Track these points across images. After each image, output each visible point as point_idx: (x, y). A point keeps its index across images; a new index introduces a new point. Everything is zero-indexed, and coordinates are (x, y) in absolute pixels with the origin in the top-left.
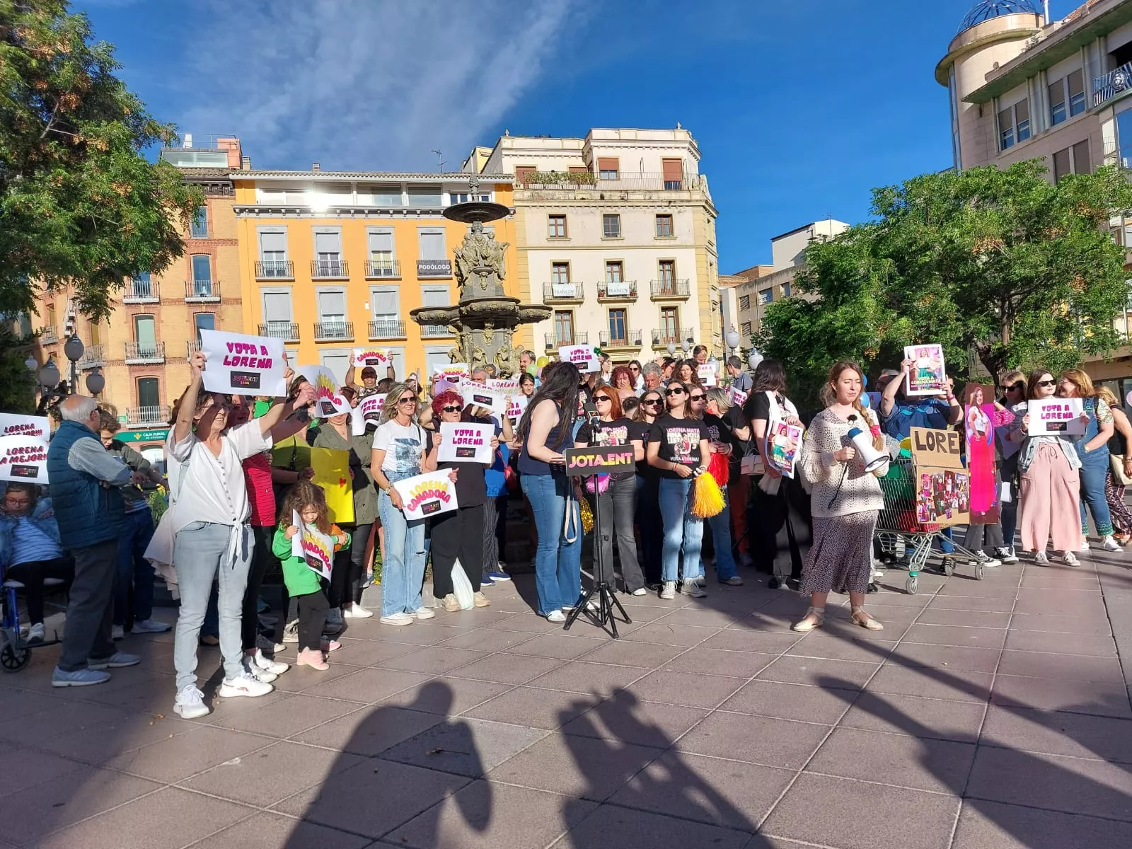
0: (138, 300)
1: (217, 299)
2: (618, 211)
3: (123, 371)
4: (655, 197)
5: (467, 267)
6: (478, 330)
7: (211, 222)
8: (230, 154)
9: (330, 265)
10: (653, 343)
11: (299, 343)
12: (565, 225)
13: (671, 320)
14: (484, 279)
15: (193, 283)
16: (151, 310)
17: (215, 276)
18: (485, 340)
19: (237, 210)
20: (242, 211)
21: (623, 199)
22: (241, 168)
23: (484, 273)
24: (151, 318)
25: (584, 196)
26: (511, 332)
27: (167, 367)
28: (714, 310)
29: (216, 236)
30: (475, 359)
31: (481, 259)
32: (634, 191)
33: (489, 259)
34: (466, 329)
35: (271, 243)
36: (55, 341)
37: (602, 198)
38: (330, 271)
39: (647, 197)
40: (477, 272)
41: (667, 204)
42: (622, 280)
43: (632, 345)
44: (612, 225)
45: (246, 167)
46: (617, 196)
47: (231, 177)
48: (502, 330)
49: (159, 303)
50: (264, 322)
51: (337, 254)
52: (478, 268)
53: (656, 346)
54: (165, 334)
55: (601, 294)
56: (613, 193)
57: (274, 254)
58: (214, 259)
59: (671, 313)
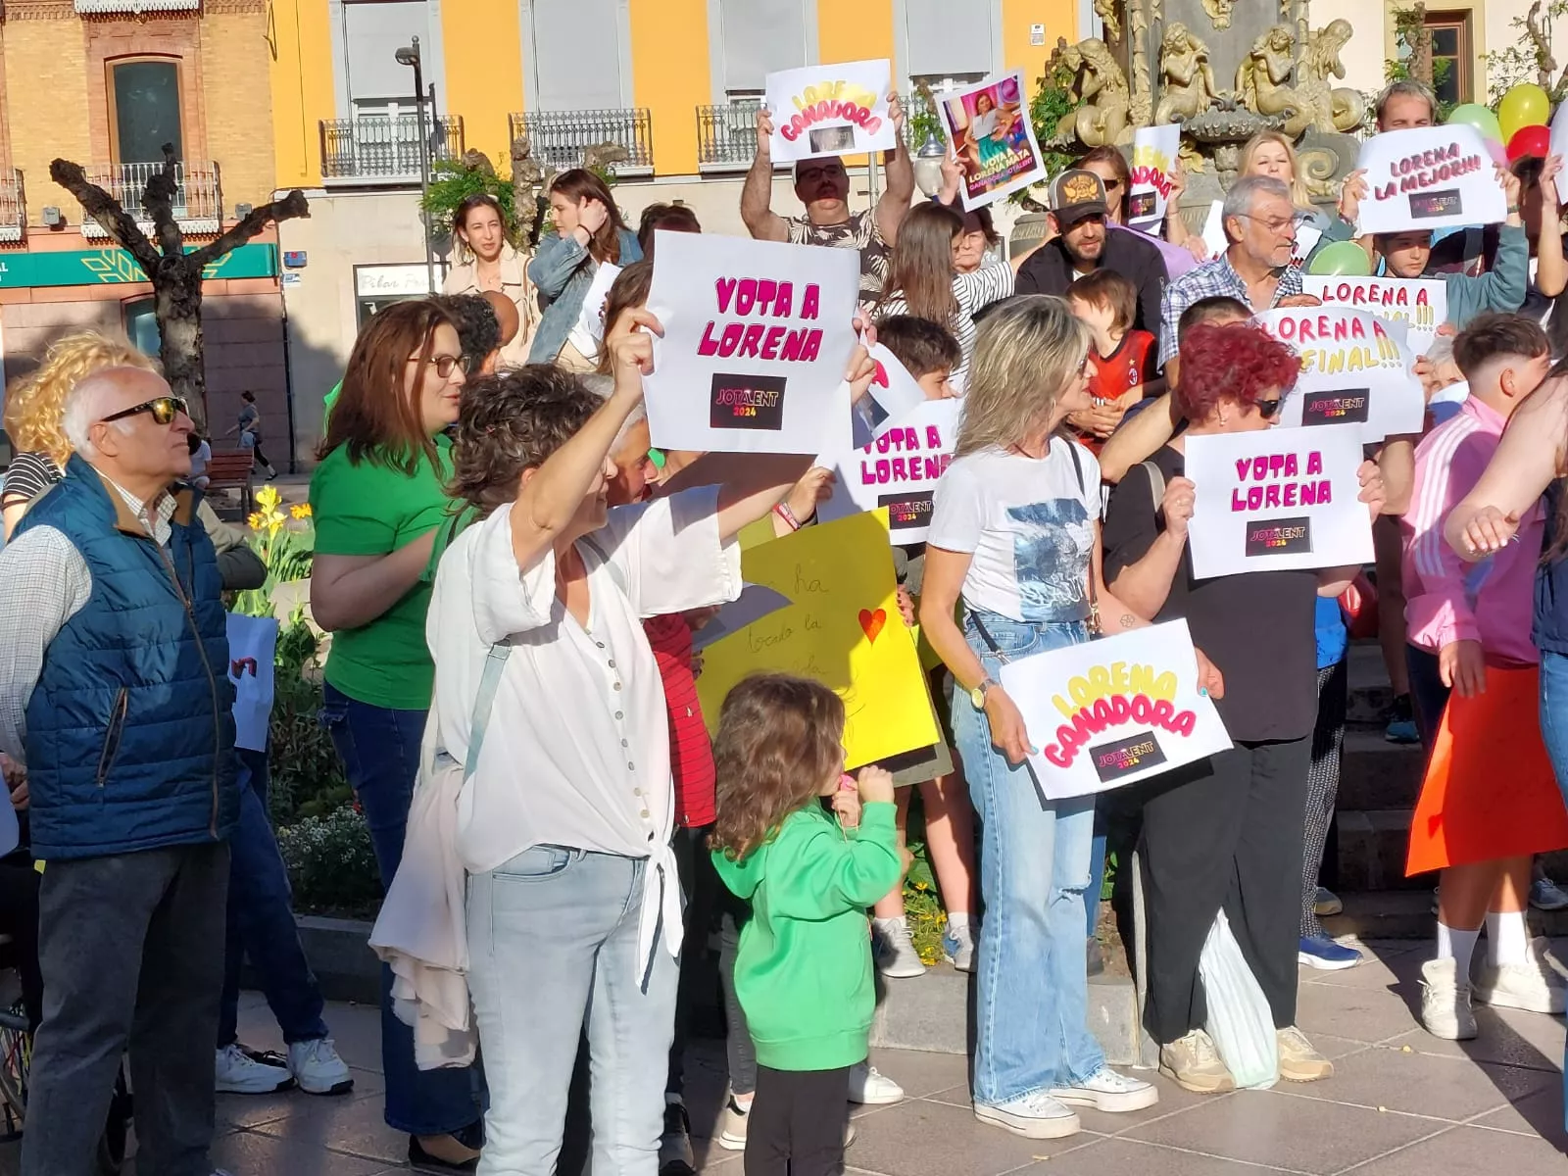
18: (1209, 6)
30: (1167, 80)
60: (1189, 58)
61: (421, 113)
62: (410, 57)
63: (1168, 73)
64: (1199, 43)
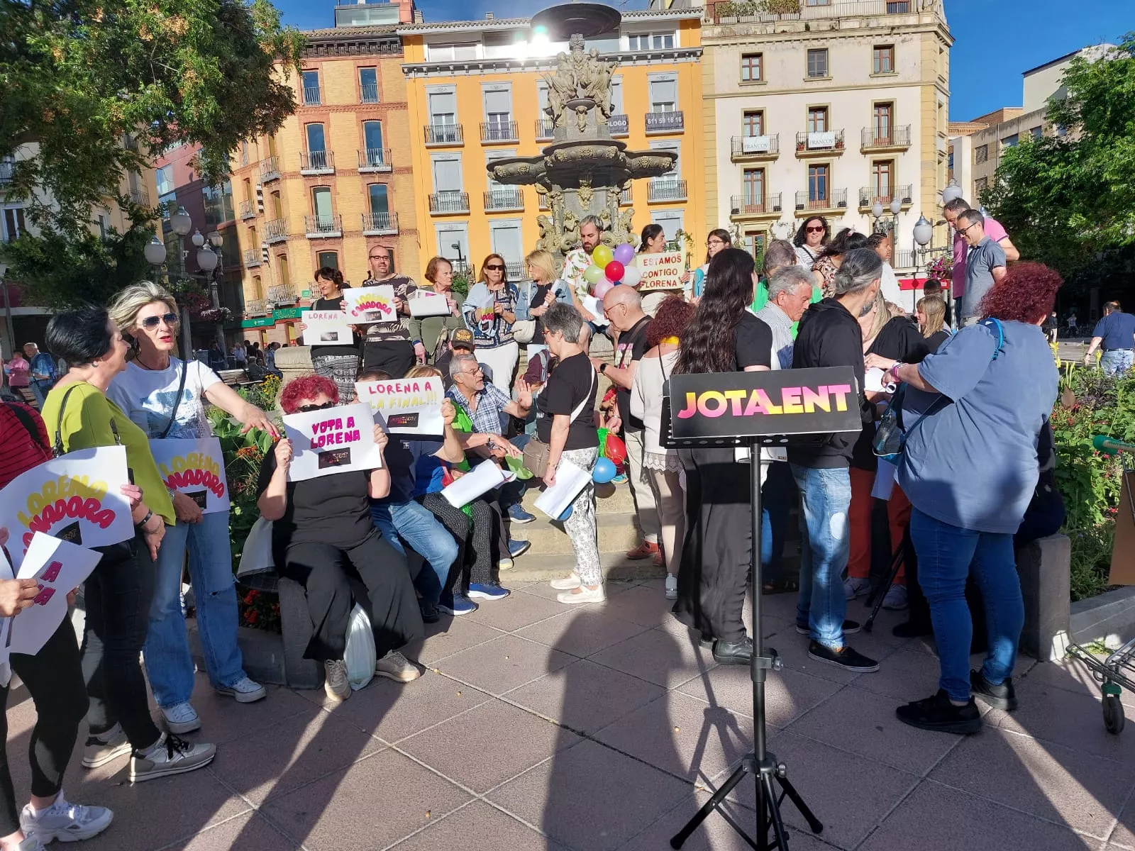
0: (313, 171)
1: (389, 169)
2: (827, 44)
3: (305, 244)
4: (873, 24)
5: (559, 101)
6: (571, 189)
7: (381, 84)
8: (401, 8)
9: (500, 127)
10: (861, 204)
11: (469, 214)
12: (761, 66)
13: (884, 177)
14: (581, 116)
15: (366, 152)
16: (328, 181)
17: (386, 144)
18: (582, 203)
19: (406, 70)
20: (411, 70)
21: (832, 29)
22: (413, 22)
23: (581, 108)
24: (328, 190)
25: (786, 28)
26: (616, 189)
27: (345, 240)
28: (940, 162)
29: (386, 100)
30: (566, 229)
31: (579, 88)
32: (848, 18)
33: (590, 87)
34: (556, 189)
35: (440, 105)
36: (252, 215)
37: (807, 28)
38: (500, 134)
39: (864, 25)
40: (573, 107)
41: (888, 31)
42: (826, 129)
43: (834, 207)
44: (818, 63)
45: (418, 20)
46: (825, 26)
47: (398, 32)
48: (604, 187)
49: (334, 174)
50: (434, 192)
51: (507, 114)
52: (575, 101)
53: (864, 208)
54: (342, 207)
55: (800, 146)
56: (821, 22)
57: (444, 117)
58: (386, 123)
59: (885, 168)
60: (573, 220)
61: (461, 264)
62: (457, 247)
63: (565, 227)
64: (576, 216)
